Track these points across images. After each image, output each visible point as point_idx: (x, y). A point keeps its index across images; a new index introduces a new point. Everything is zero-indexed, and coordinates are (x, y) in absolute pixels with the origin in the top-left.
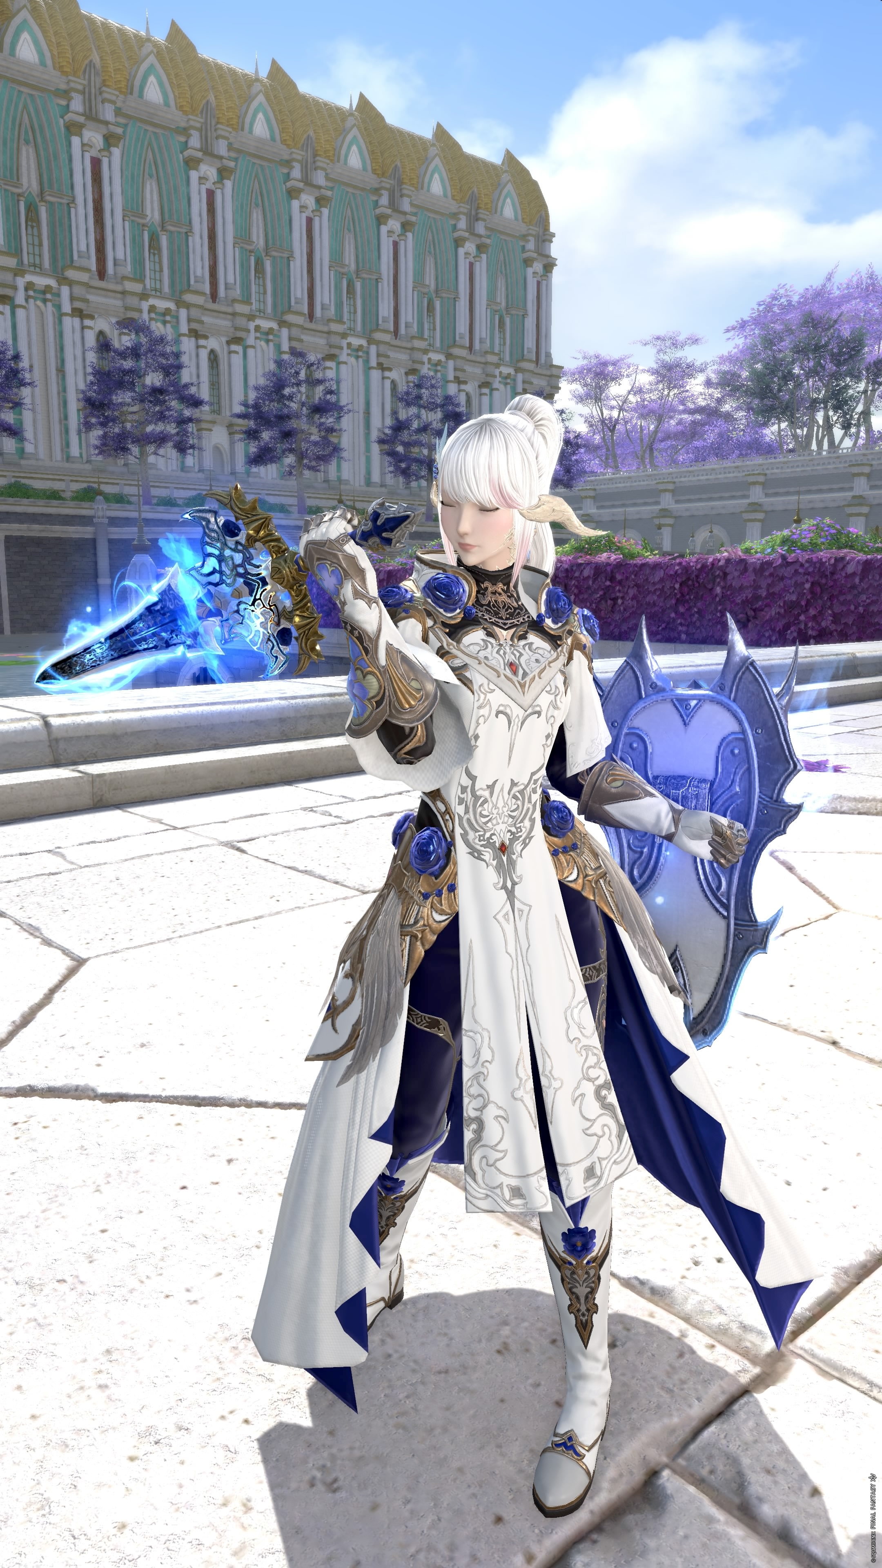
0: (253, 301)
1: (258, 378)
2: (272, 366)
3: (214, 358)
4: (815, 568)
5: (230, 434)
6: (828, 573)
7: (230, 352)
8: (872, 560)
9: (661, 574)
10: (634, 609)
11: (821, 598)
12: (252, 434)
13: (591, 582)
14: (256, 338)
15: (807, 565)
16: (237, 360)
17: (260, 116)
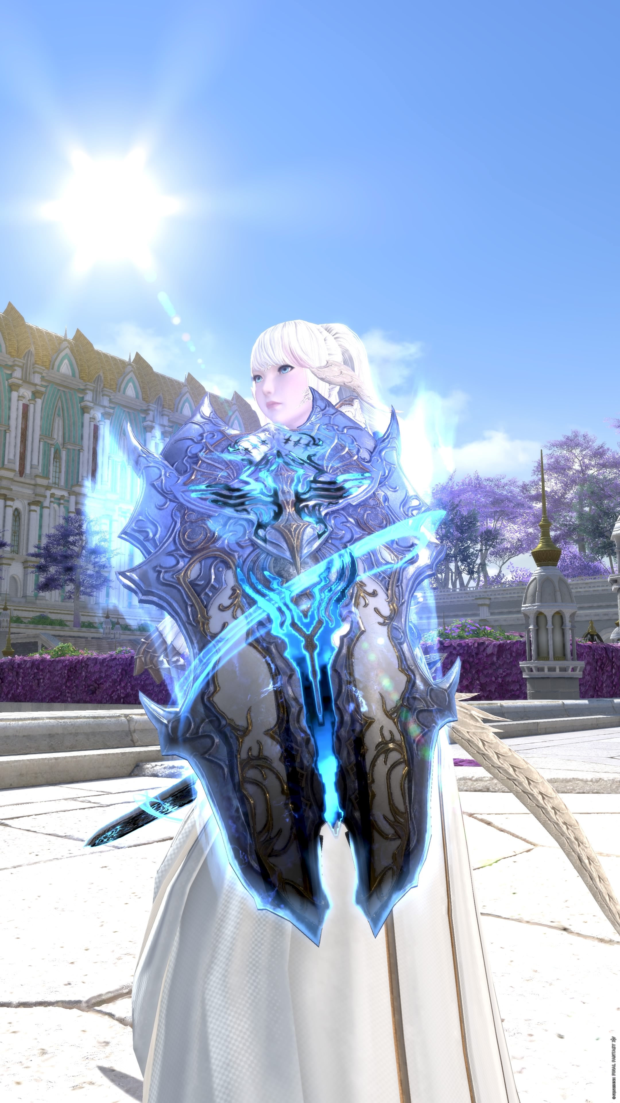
0: (51, 477)
1: (50, 528)
2: (62, 521)
3: (17, 515)
4: (464, 650)
5: (24, 568)
7: (30, 511)
8: (503, 644)
11: (470, 672)
12: (41, 569)
14: (51, 502)
15: (458, 648)
16: (35, 517)
17: (66, 361)
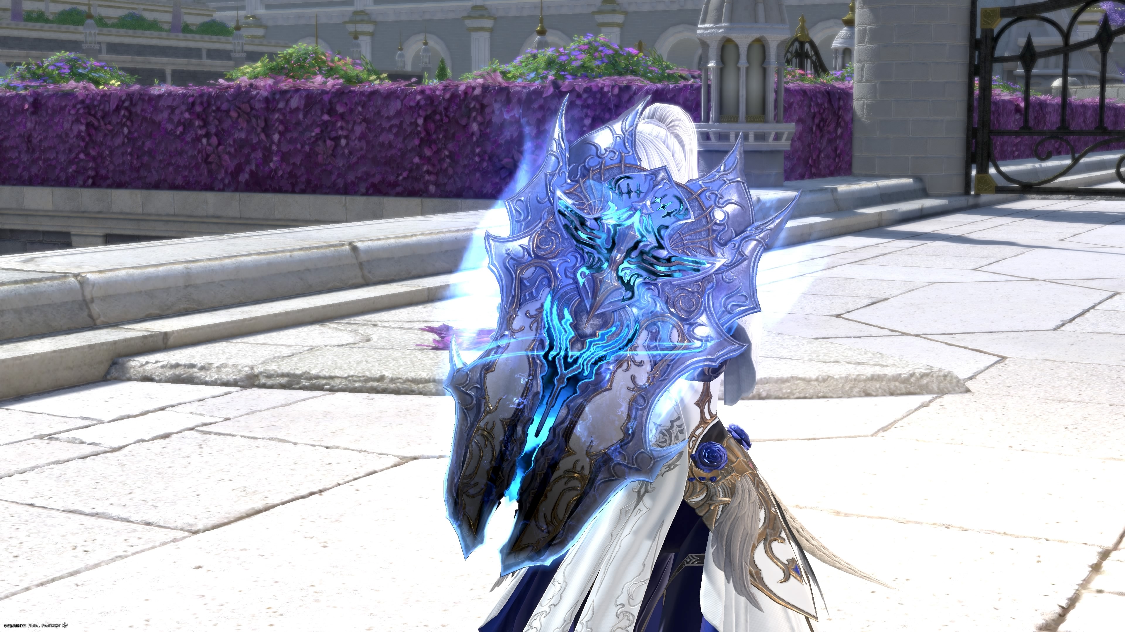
6: (612, 105)
9: (396, 106)
10: (363, 152)
13: (301, 116)
